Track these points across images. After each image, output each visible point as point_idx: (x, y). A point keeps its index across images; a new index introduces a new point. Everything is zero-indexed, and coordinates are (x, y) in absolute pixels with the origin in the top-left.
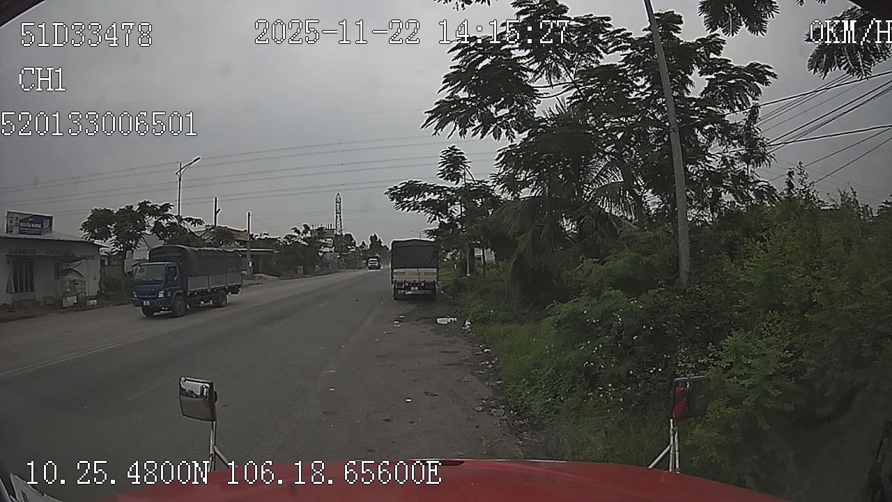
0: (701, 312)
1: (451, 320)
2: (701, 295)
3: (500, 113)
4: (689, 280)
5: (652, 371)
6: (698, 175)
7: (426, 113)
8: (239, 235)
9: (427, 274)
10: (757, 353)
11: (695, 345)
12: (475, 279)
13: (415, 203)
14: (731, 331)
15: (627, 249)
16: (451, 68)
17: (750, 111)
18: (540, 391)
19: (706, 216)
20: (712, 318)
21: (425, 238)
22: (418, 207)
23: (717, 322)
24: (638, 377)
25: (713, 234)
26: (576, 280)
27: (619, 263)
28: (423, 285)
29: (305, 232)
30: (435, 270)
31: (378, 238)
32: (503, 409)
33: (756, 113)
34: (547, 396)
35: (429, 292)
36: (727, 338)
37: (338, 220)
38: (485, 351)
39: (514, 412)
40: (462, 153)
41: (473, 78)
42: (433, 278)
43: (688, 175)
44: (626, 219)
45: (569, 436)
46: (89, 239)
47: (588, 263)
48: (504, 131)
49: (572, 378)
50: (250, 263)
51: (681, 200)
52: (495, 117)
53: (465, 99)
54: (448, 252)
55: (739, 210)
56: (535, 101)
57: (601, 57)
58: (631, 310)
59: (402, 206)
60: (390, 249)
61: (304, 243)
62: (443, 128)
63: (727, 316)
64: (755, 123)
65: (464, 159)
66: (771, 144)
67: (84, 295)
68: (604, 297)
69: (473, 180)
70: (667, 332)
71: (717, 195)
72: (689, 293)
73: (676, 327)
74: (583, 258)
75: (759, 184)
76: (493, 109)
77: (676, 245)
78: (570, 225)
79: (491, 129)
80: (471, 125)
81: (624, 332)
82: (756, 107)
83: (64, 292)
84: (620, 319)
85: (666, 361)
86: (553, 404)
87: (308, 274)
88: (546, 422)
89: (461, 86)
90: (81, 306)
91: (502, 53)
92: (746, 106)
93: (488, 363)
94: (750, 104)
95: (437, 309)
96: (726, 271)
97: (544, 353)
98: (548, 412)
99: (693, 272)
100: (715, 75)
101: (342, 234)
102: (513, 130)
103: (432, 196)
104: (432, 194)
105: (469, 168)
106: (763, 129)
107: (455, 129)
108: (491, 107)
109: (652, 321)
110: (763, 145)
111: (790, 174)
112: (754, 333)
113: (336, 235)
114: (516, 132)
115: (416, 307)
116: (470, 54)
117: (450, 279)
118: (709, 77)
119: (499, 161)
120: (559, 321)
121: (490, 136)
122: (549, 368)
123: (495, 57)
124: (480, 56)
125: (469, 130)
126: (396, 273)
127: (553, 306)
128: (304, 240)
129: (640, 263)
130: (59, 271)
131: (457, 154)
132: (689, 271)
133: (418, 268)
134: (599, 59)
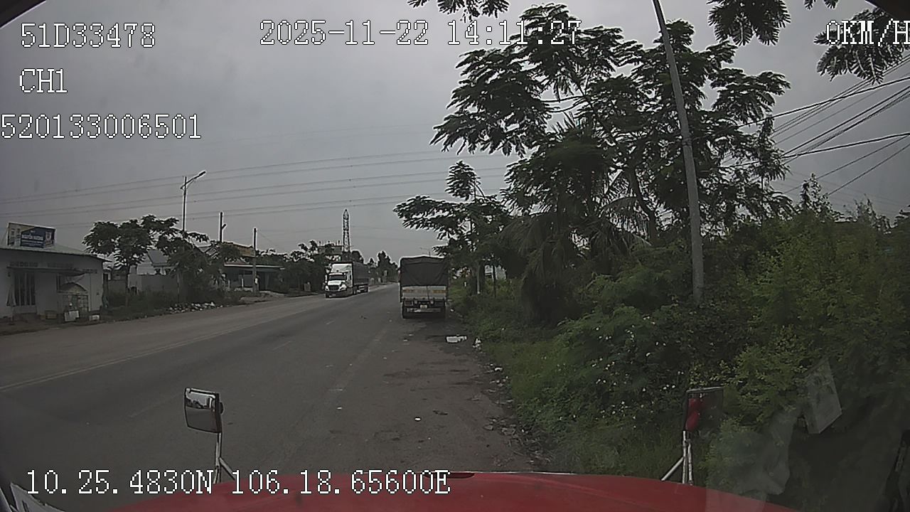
0: (715, 328)
1: (461, 339)
2: (715, 311)
3: (510, 128)
4: (703, 295)
5: (665, 388)
6: (712, 188)
7: (435, 128)
8: (244, 251)
9: (436, 292)
10: (771, 369)
11: (709, 362)
12: (485, 297)
13: (424, 219)
14: (745, 347)
15: (640, 264)
16: (460, 83)
17: (764, 123)
18: (552, 410)
19: (720, 230)
20: (726, 333)
21: (434, 255)
22: (427, 225)
23: (732, 337)
24: (652, 394)
25: (727, 249)
26: (589, 298)
27: (631, 279)
28: (432, 303)
29: (312, 249)
30: (445, 287)
31: (386, 254)
32: (515, 428)
33: (770, 125)
34: (559, 415)
35: (438, 310)
36: (741, 353)
37: (346, 236)
38: (496, 369)
39: (525, 431)
40: (472, 169)
41: (483, 92)
42: (442, 296)
43: (701, 189)
44: (639, 235)
45: (581, 454)
46: (92, 253)
47: (600, 279)
48: (514, 147)
49: (584, 395)
50: (256, 280)
51: (694, 214)
52: (505, 131)
53: (474, 115)
54: (458, 270)
55: (754, 224)
56: (546, 116)
57: (612, 70)
58: (644, 326)
59: (411, 223)
60: (399, 266)
61: (312, 260)
62: (452, 144)
63: (742, 331)
64: (769, 135)
65: (474, 175)
66: (786, 156)
67: (86, 309)
68: (616, 314)
69: (484, 197)
70: (681, 349)
71: (731, 208)
72: (703, 309)
73: (690, 344)
74: (594, 275)
75: (774, 195)
76: (503, 125)
77: (689, 260)
78: (582, 241)
79: (501, 144)
80: (480, 140)
81: (637, 349)
82: (770, 118)
83: (66, 306)
84: (633, 336)
85: (680, 379)
86: (565, 423)
87: (314, 291)
88: (557, 441)
89: (470, 101)
90: (83, 321)
91: (511, 67)
92: (760, 118)
93: (498, 382)
94: (763, 115)
95: (447, 327)
96: (740, 286)
97: (556, 371)
98: (560, 431)
99: (707, 288)
100: (727, 87)
101: (349, 251)
102: (523, 145)
103: (440, 213)
104: (441, 211)
105: (480, 183)
106: (777, 142)
107: (464, 145)
108: (501, 122)
109: (666, 337)
110: (777, 157)
111: (806, 186)
112: (769, 348)
113: (344, 252)
114: (526, 148)
115: (425, 326)
116: (479, 69)
117: (459, 297)
118: (722, 88)
119: (509, 177)
120: (571, 338)
121: (499, 150)
122: (561, 386)
123: (504, 71)
124: (489, 70)
125: (479, 146)
126: (405, 291)
127: (564, 323)
128: (311, 257)
129: (653, 279)
130: (62, 284)
131: (466, 170)
132: (702, 286)
133: (427, 285)
134: (610, 72)
